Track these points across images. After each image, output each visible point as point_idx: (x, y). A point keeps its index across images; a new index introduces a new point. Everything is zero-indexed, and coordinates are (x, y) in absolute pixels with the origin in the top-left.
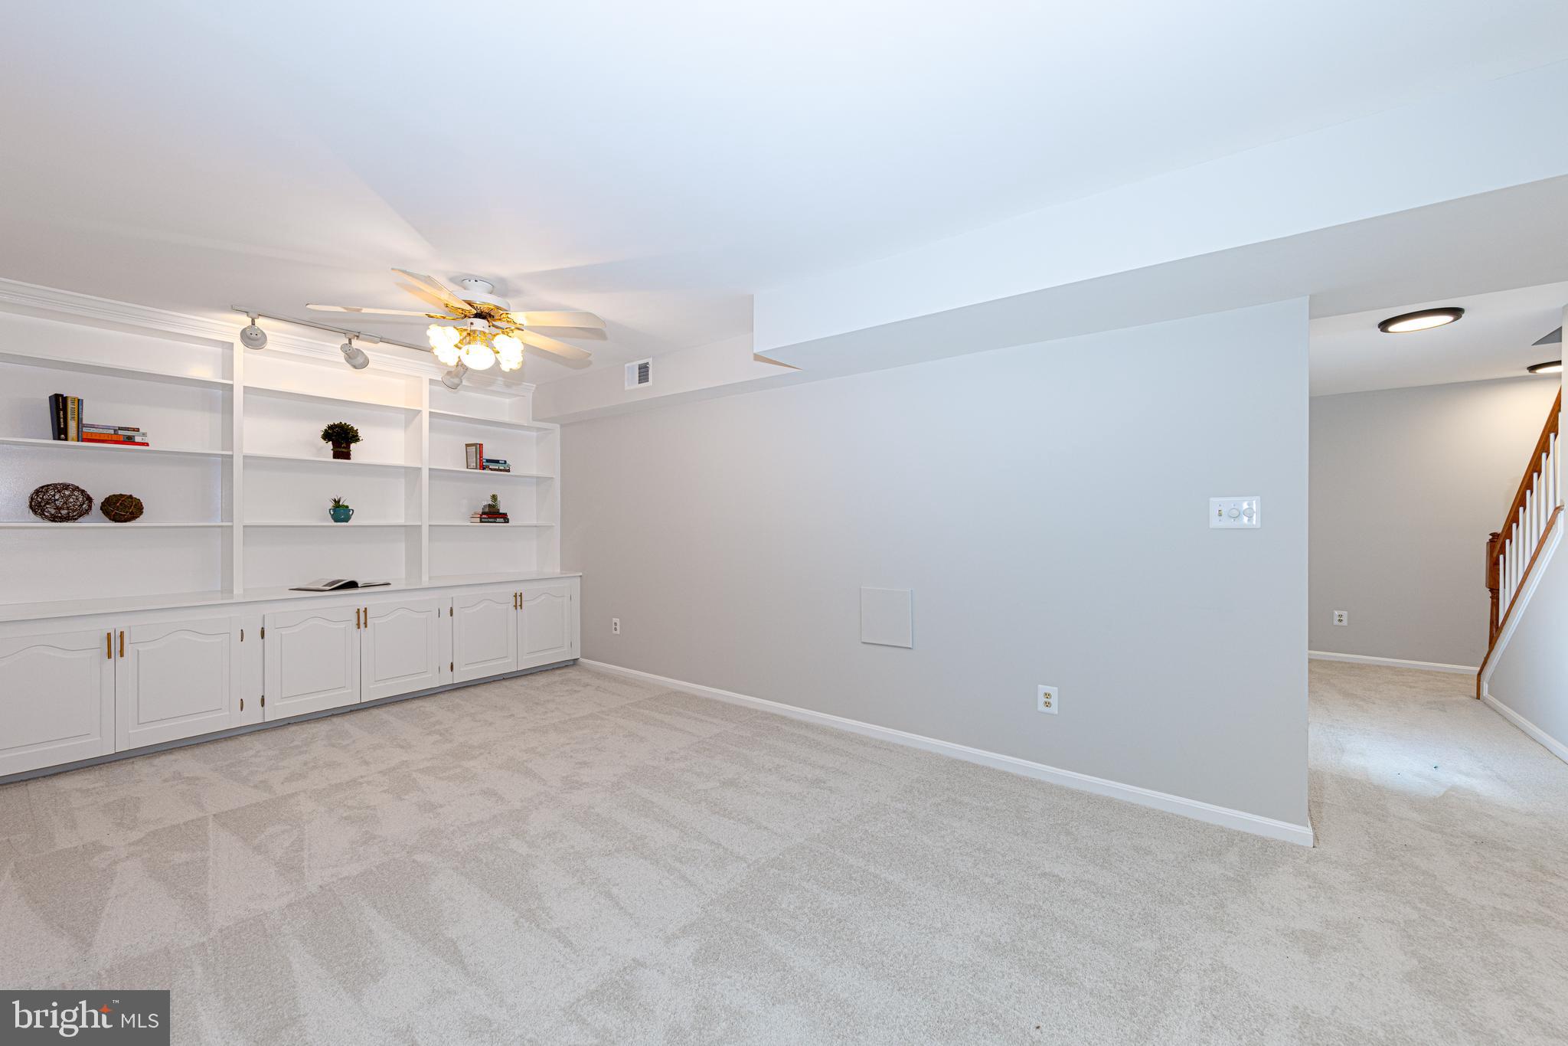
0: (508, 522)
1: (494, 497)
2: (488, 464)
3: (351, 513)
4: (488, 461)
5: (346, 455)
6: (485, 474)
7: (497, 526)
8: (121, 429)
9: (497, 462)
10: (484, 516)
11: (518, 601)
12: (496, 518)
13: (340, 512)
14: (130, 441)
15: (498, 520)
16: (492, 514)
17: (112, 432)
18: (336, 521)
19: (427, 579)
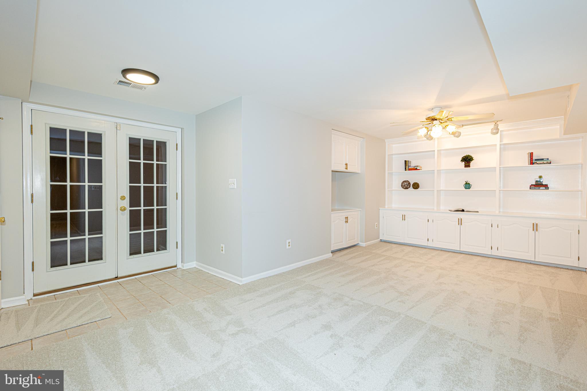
0: (548, 189)
1: (540, 177)
2: (536, 161)
3: (471, 186)
4: (536, 160)
5: (469, 166)
6: (534, 166)
7: (541, 192)
8: (415, 166)
9: (542, 159)
10: (532, 186)
11: (535, 227)
12: (540, 187)
13: (467, 186)
14: (416, 169)
15: (541, 188)
16: (538, 185)
17: (413, 167)
18: (466, 189)
19: (498, 212)
